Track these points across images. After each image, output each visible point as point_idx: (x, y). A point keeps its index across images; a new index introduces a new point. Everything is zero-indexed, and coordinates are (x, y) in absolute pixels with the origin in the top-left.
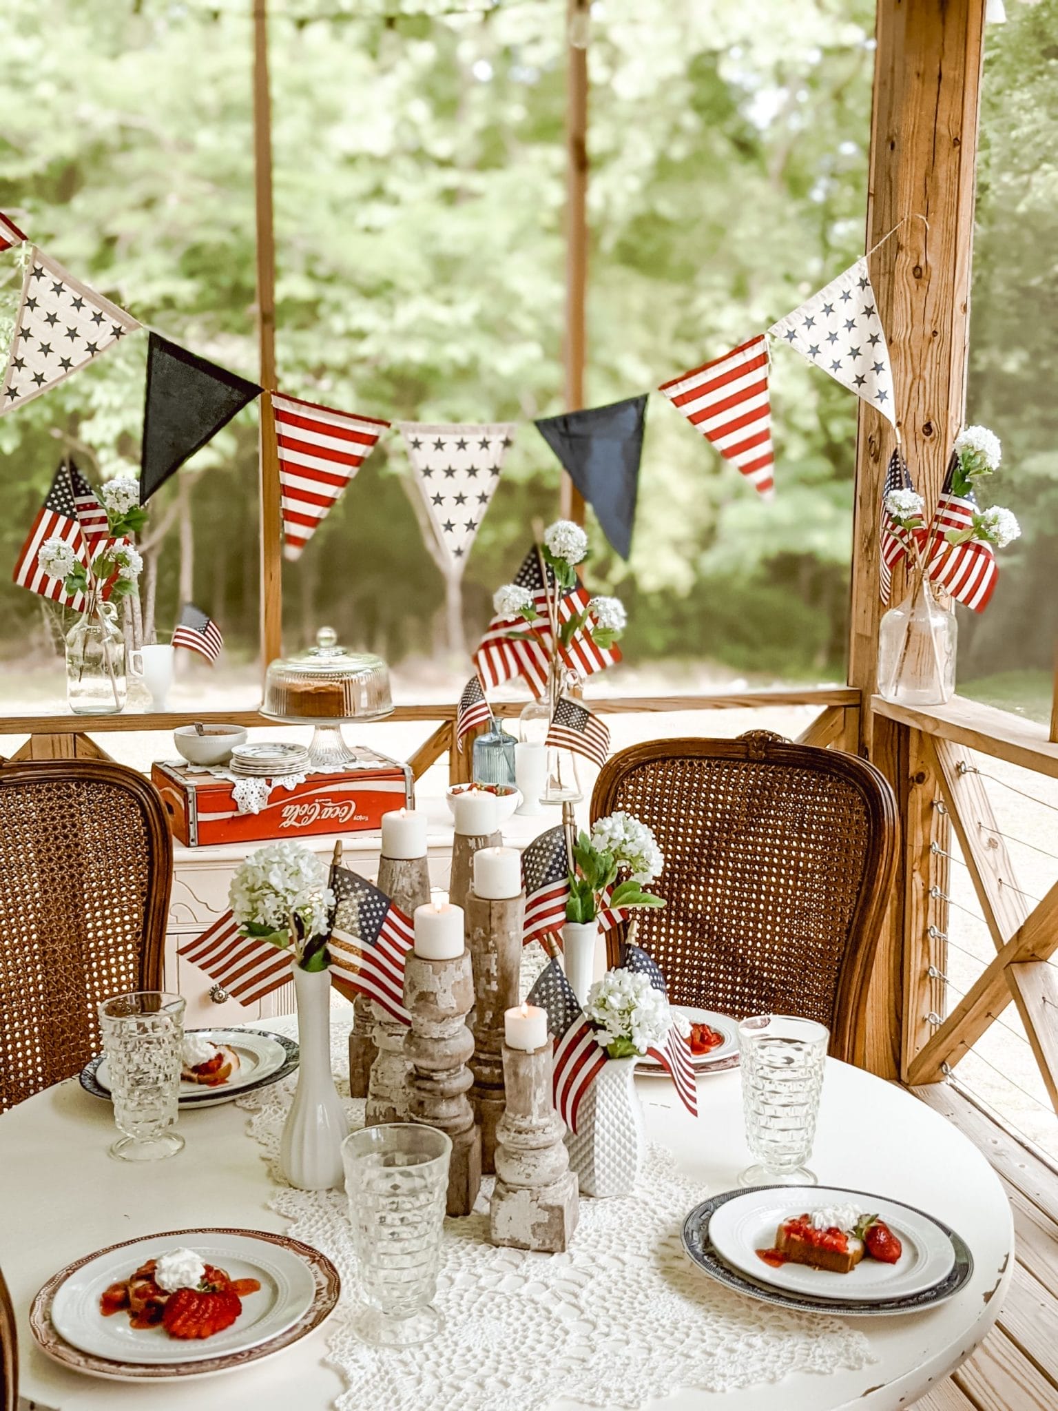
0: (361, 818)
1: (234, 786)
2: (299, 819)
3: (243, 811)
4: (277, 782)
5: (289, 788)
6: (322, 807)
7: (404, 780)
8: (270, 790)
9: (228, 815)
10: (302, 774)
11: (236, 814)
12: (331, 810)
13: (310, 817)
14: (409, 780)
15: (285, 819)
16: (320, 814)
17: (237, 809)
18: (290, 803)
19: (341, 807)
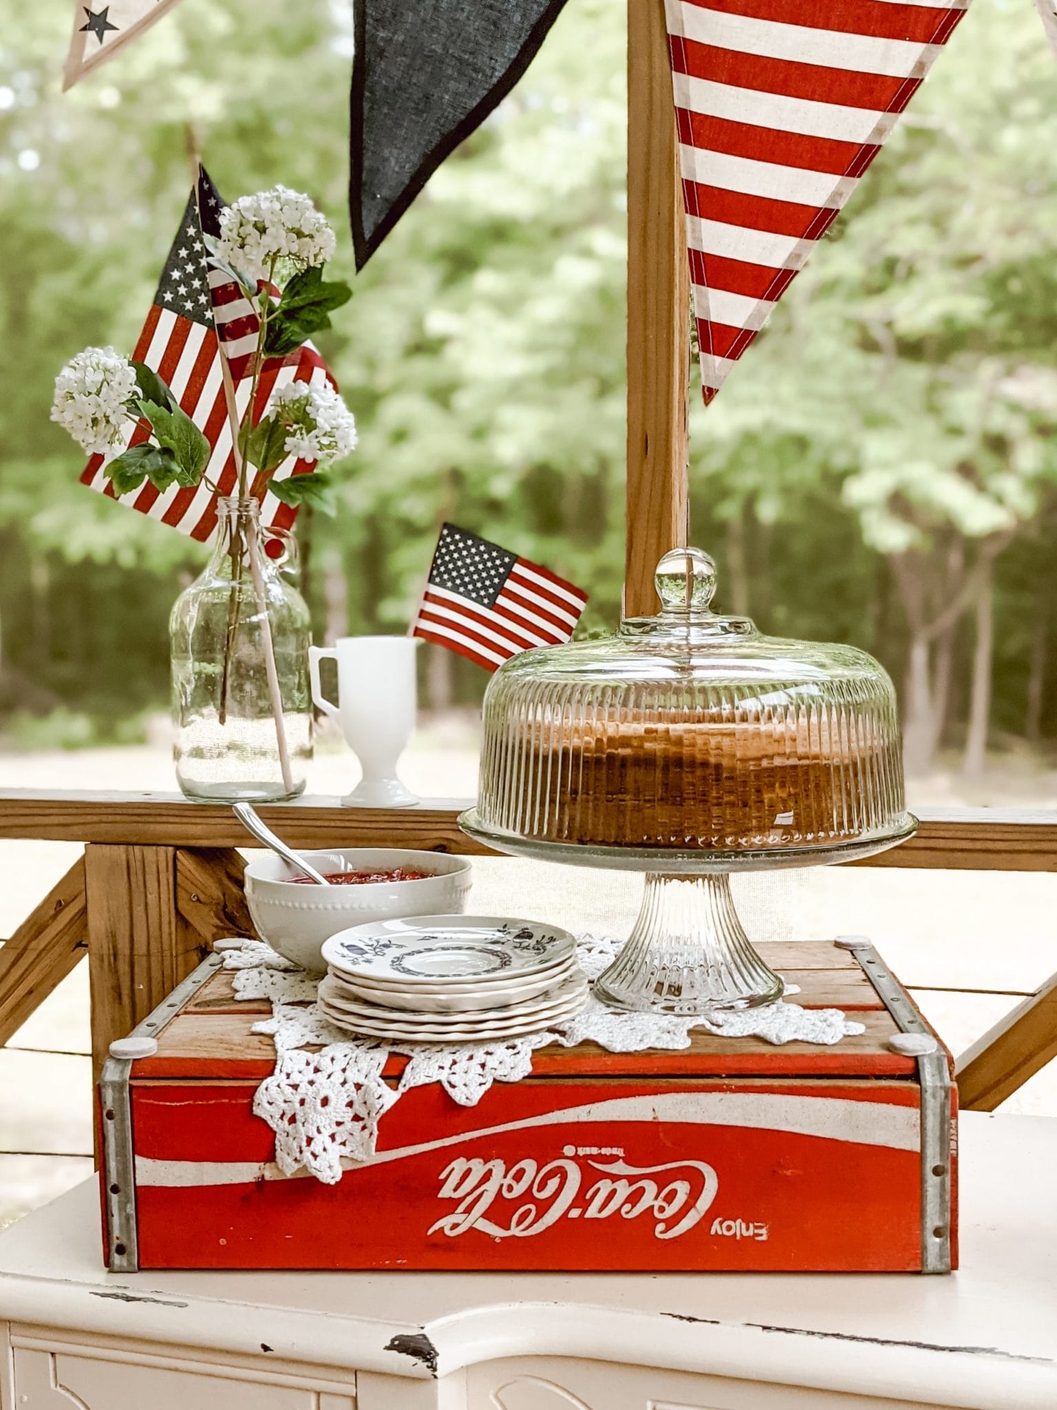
0: (739, 1228)
1: (268, 1068)
2: (501, 1210)
3: (287, 1167)
4: (421, 1071)
5: (459, 1096)
6: (590, 1178)
7: (914, 1100)
8: (390, 1098)
9: (243, 1173)
10: (526, 1047)
11: (269, 1173)
12: (623, 1189)
13: (544, 1207)
14: (933, 1105)
15: (451, 1205)
16: (581, 1201)
17: (270, 1157)
18: (469, 1151)
19: (662, 1180)
